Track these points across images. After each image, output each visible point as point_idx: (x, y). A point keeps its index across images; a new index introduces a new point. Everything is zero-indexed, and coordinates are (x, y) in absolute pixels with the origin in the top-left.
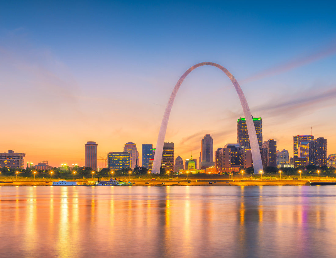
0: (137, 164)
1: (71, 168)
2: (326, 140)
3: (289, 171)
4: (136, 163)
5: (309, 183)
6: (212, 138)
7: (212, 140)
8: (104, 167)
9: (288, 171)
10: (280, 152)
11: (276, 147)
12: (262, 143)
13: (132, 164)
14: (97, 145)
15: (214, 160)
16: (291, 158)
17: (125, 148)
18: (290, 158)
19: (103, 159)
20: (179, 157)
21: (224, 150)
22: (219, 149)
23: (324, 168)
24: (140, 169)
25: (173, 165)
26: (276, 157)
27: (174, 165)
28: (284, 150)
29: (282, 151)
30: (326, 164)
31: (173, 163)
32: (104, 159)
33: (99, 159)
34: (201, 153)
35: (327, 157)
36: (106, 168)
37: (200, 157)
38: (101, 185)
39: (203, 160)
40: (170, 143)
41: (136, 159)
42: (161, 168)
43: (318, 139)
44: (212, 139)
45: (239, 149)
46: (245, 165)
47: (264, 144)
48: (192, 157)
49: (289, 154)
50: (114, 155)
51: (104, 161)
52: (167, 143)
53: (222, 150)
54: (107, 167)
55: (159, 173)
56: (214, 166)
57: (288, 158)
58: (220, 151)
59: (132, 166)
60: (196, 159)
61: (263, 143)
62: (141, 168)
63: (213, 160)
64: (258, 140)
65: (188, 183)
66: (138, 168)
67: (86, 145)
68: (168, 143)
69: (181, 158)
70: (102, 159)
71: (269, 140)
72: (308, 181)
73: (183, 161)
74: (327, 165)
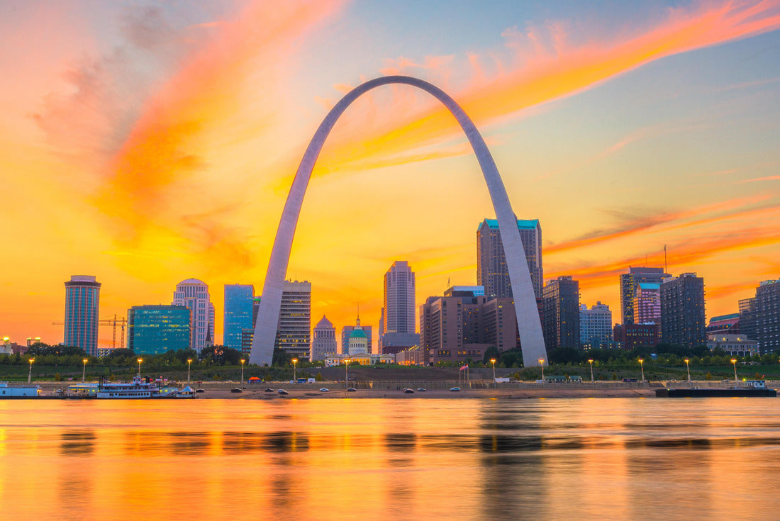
0: (209, 339)
1: (23, 348)
2: (701, 280)
3: (614, 359)
4: (206, 337)
5: (666, 390)
6: (412, 271)
7: (411, 277)
8: (116, 347)
9: (611, 358)
10: (588, 309)
11: (577, 296)
12: (542, 285)
13: (197, 337)
14: (99, 285)
15: (418, 330)
16: (617, 324)
17: (176, 295)
18: (613, 325)
19: (115, 325)
20: (324, 321)
21: (444, 304)
22: (432, 300)
23: (700, 351)
24: (218, 351)
25: (308, 341)
26: (579, 321)
27: (312, 341)
28: (599, 303)
29: (594, 308)
30: (706, 343)
31: (308, 336)
32: (117, 323)
33: (102, 325)
34: (383, 309)
35: (707, 323)
36: (123, 349)
37: (381, 321)
38: (107, 395)
39: (389, 328)
40: (299, 281)
41: (206, 325)
42: (276, 350)
43: (682, 276)
44: (413, 274)
45: (484, 299)
46: (501, 342)
47: (547, 287)
48: (358, 319)
49: (610, 315)
50: (146, 312)
51: (119, 329)
52: (293, 281)
53: (439, 302)
54: (126, 345)
55: (270, 365)
56: (418, 344)
57: (610, 324)
58: (433, 304)
59: (197, 344)
60: (371, 327)
61: (544, 285)
62: (221, 348)
63: (414, 330)
64: (532, 276)
65: (350, 390)
66: (213, 348)
67: (67, 284)
68: (296, 281)
69: (330, 324)
70: (113, 323)
71: (559, 278)
72: (663, 387)
73: (334, 332)
74: (708, 345)
